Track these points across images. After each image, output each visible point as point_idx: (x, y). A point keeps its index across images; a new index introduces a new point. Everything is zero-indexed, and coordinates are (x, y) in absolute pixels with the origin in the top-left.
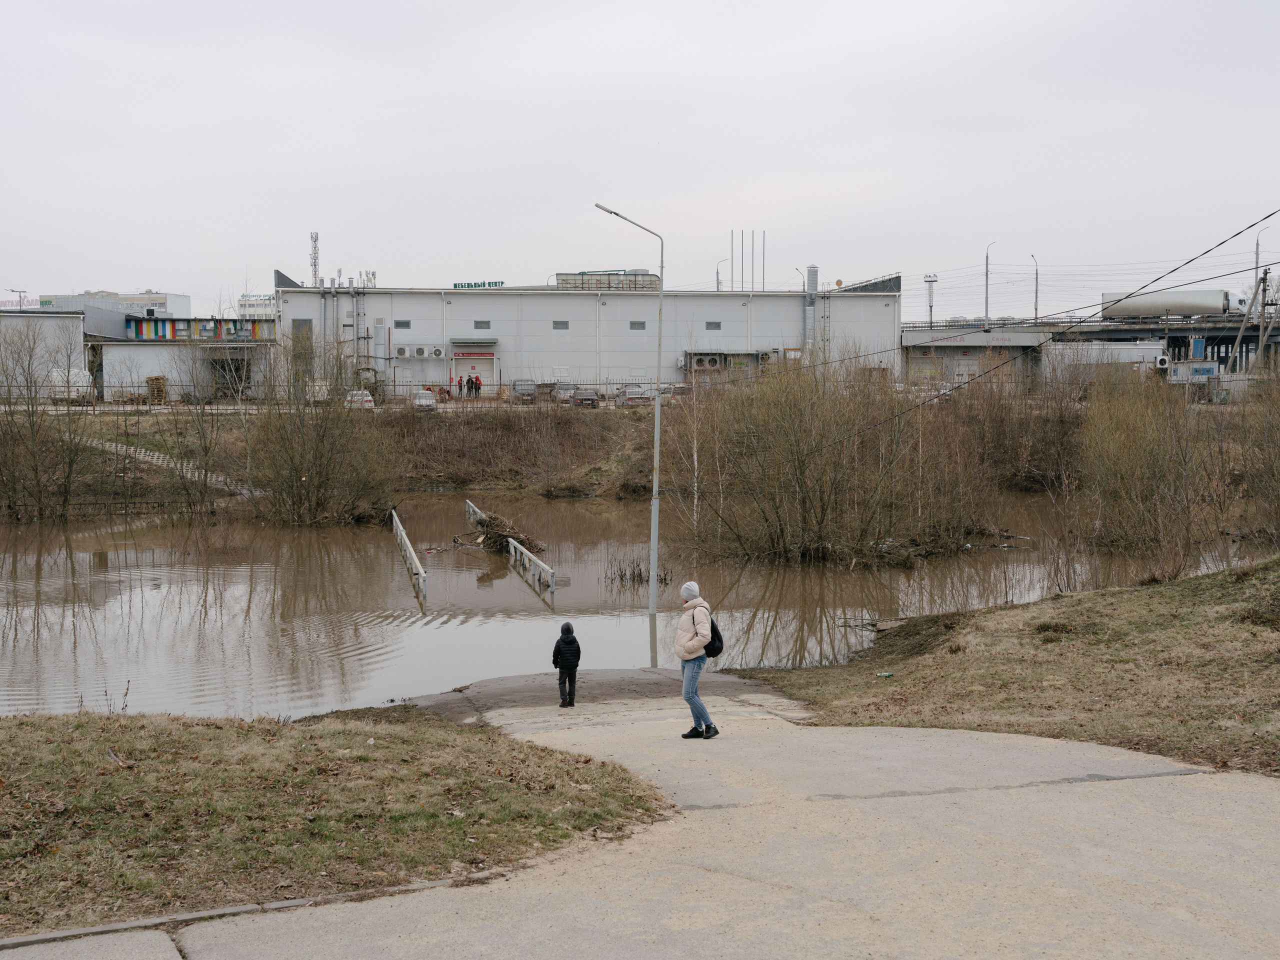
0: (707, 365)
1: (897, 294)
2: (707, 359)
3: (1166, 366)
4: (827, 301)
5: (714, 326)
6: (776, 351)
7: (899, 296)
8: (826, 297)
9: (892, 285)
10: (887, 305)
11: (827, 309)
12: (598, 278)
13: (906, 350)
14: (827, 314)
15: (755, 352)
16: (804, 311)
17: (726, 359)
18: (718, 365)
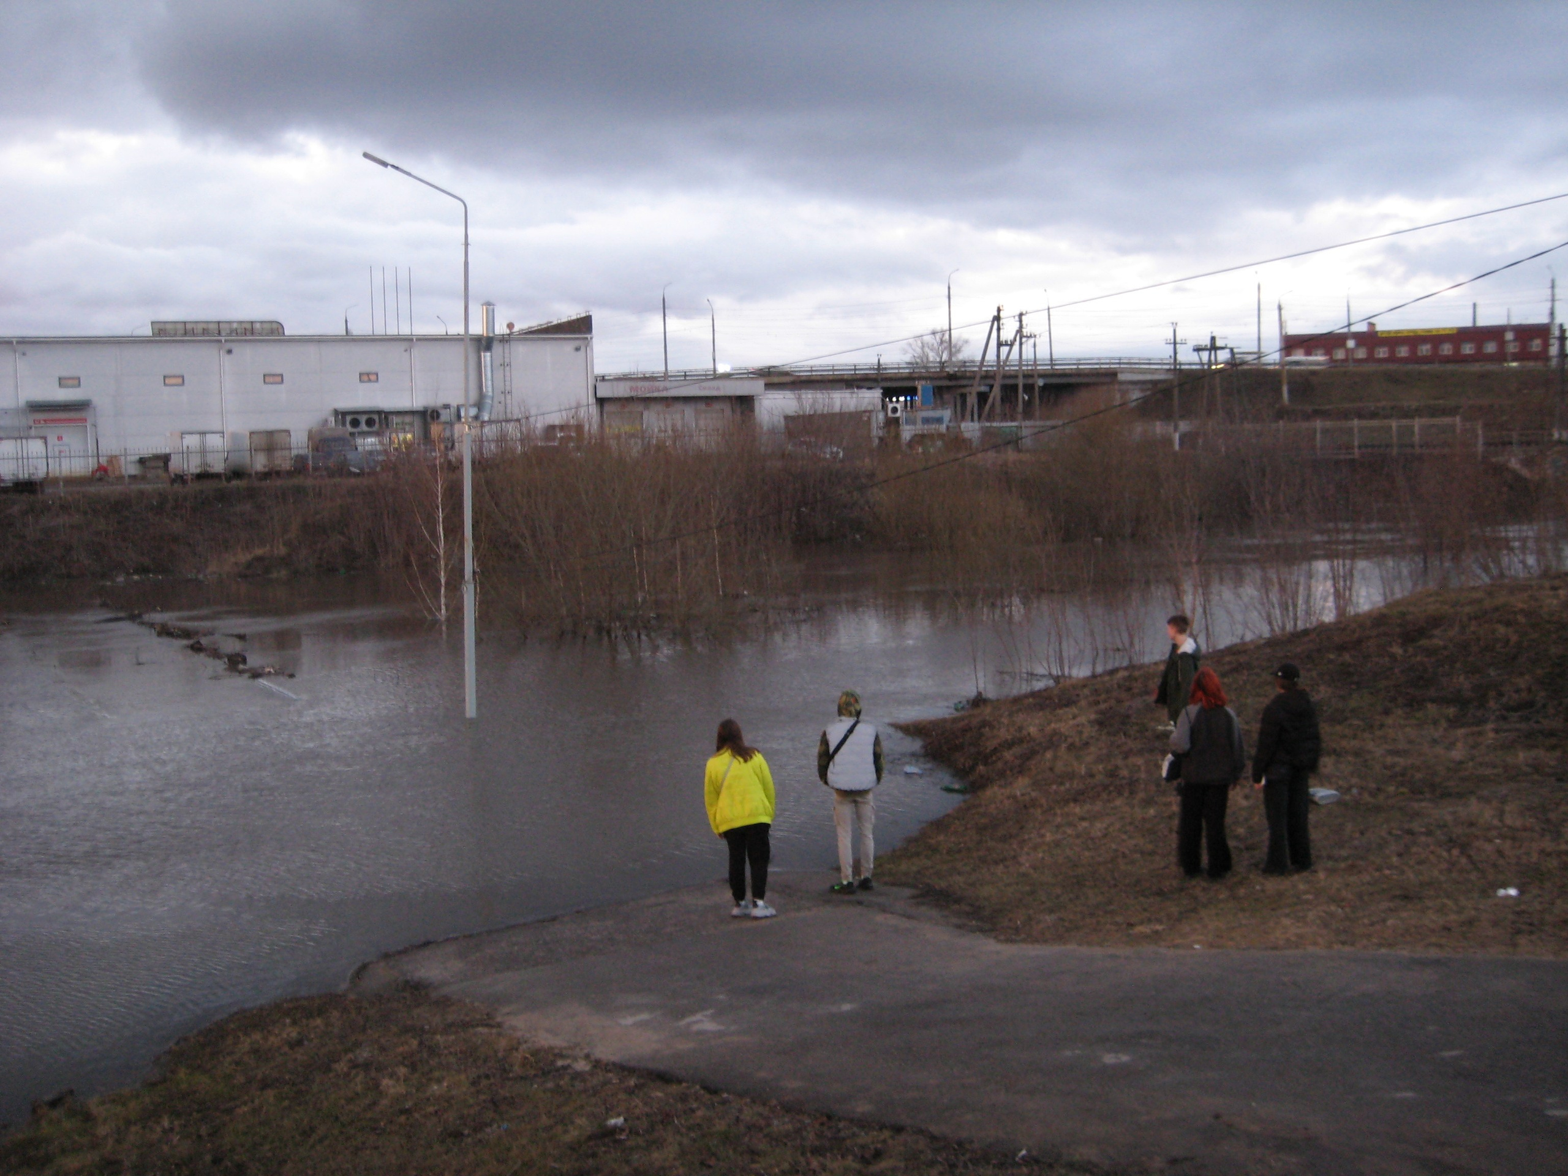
0: (364, 427)
1: (589, 336)
2: (363, 419)
3: (898, 414)
4: (507, 346)
5: (367, 377)
6: (447, 406)
7: (591, 338)
8: (505, 339)
9: (581, 327)
10: (578, 349)
11: (507, 355)
12: (205, 326)
13: (601, 402)
14: (507, 360)
15: (422, 409)
16: (479, 358)
17: (386, 418)
18: (377, 426)
